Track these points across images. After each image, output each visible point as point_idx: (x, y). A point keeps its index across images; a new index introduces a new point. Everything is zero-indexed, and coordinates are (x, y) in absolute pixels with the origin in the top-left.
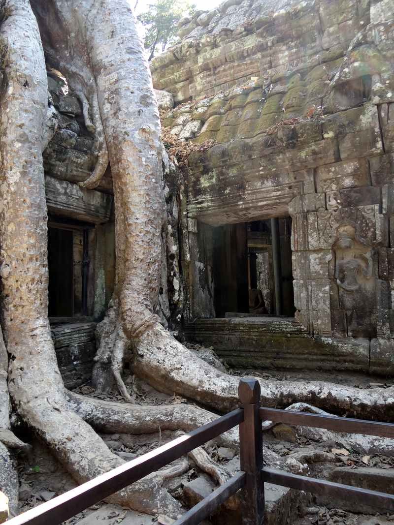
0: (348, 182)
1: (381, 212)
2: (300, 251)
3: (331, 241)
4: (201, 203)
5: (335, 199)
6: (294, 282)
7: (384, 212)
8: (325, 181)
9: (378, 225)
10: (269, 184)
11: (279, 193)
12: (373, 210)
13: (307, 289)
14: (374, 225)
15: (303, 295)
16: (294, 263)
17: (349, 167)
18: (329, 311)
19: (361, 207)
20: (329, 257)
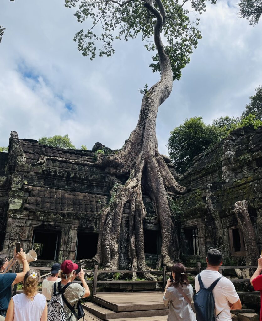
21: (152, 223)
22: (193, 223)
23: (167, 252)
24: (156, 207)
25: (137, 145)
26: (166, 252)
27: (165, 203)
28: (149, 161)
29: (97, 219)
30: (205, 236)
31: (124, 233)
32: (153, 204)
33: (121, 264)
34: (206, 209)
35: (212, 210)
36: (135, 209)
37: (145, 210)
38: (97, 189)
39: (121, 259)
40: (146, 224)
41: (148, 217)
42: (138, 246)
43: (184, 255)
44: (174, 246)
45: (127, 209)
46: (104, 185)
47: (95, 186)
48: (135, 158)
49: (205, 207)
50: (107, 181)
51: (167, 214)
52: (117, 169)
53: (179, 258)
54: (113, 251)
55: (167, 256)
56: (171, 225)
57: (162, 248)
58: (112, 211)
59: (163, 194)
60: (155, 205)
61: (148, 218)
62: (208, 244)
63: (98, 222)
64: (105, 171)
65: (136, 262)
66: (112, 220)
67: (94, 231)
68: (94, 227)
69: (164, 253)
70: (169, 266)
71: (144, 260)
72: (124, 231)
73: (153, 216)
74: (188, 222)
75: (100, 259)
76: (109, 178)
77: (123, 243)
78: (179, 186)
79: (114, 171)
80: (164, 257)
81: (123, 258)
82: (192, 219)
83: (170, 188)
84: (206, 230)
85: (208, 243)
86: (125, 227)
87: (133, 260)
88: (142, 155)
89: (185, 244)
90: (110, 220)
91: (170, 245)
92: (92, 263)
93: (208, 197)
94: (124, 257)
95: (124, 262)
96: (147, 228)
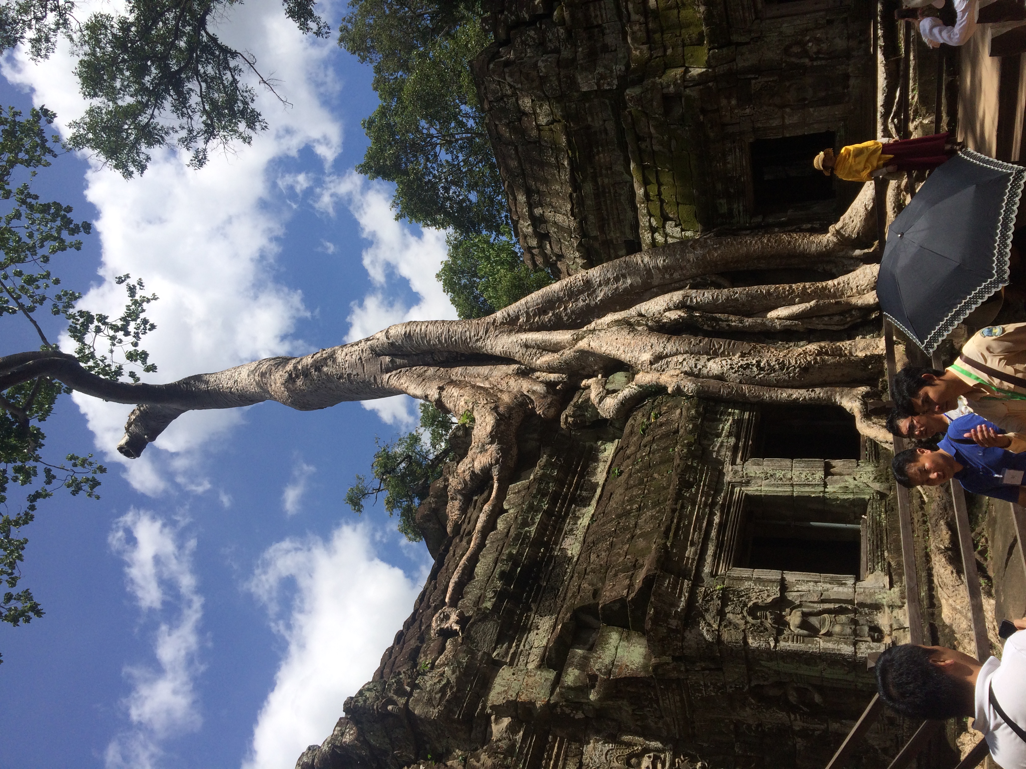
0: (734, 102)
1: (757, 78)
2: (783, 131)
3: (776, 110)
4: (739, 212)
5: (745, 109)
8: (731, 117)
9: (766, 79)
10: (729, 158)
11: (737, 150)
12: (756, 84)
13: (812, 124)
14: (766, 82)
15: (816, 126)
16: (792, 135)
17: (724, 102)
18: (828, 107)
19: (753, 92)
20: (788, 110)
38: (592, 474)
69: (832, 238)
75: (853, 386)
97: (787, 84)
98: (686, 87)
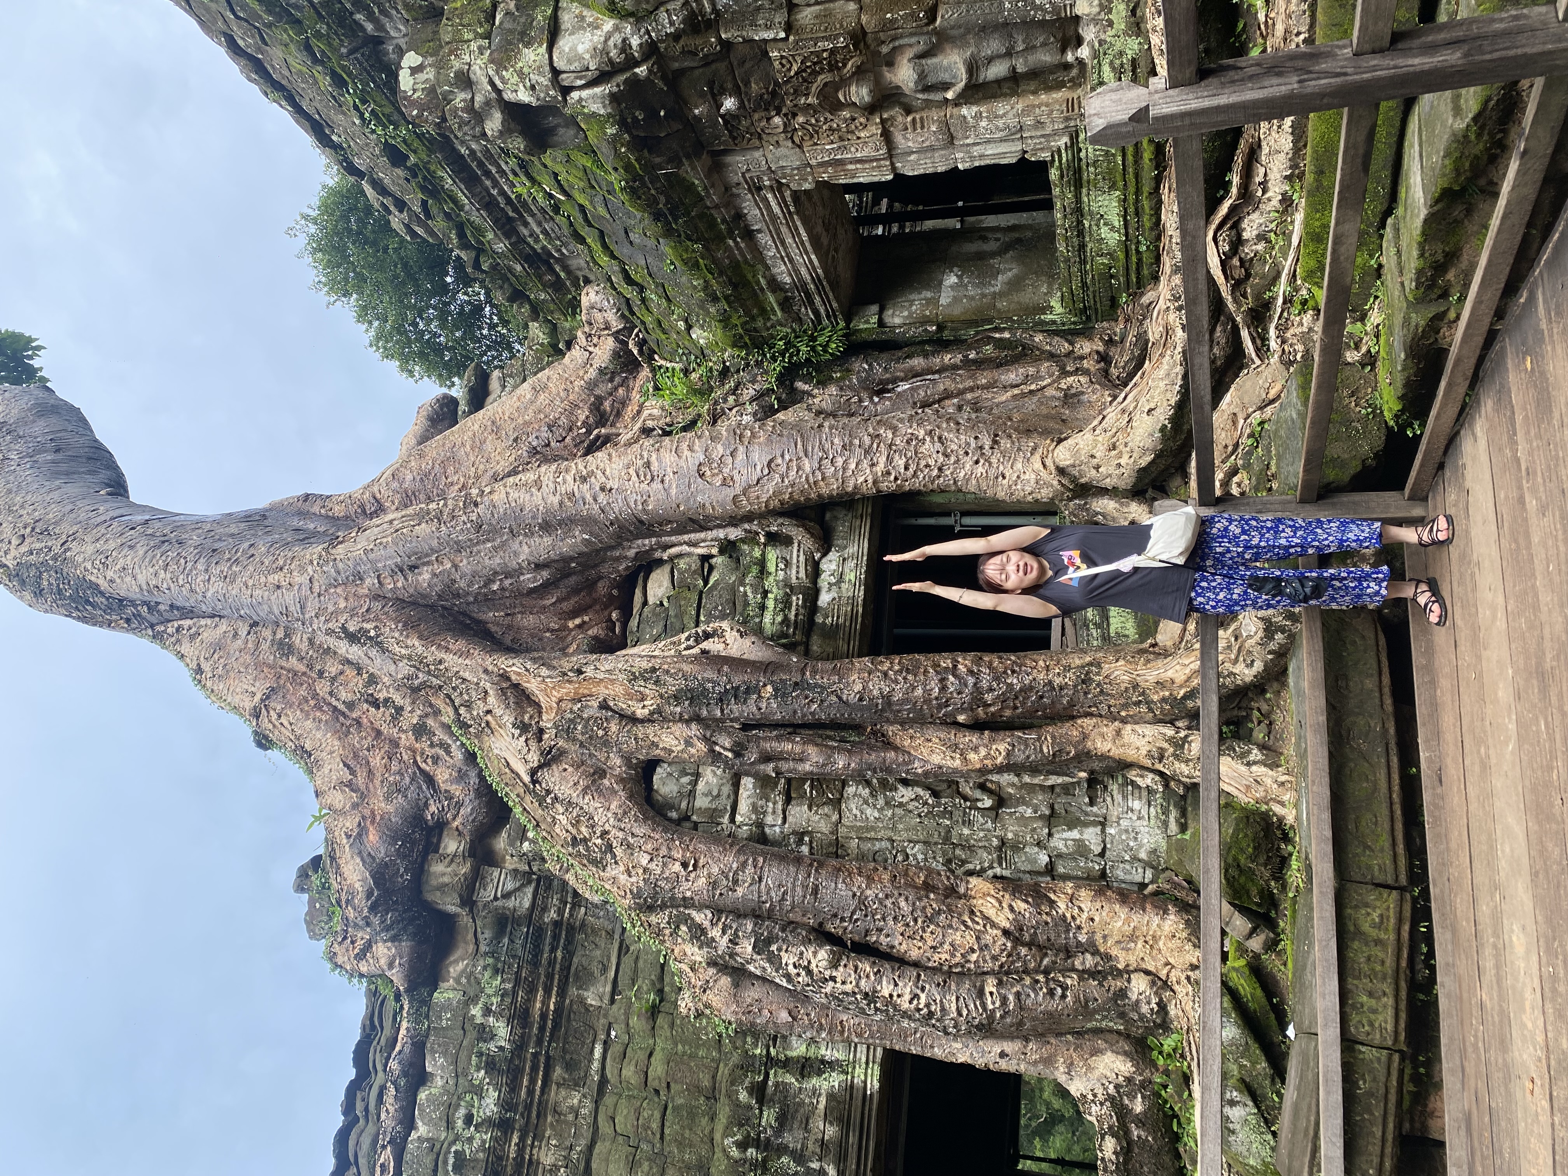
0: (729, 104)
2: (892, 164)
3: (862, 120)
5: (769, 119)
6: (960, 166)
7: (782, 35)
8: (734, 138)
13: (976, 144)
14: (818, 54)
15: (988, 149)
16: (922, 171)
20: (896, 112)
21: (815, 571)
22: (784, 229)
23: (1034, 449)
24: (692, 536)
25: (293, 661)
26: (1038, 465)
27: (648, 465)
28: (368, 581)
29: (770, 1062)
30: (871, 109)
31: (889, 813)
32: (680, 556)
33: (1143, 855)
34: (614, 98)
35: (617, 38)
36: (688, 722)
37: (707, 636)
38: (585, 978)
39: (1097, 850)
40: (819, 619)
41: (763, 607)
42: (986, 705)
43: (1055, 303)
44: (986, 387)
45: (701, 786)
46: (557, 924)
47: (562, 994)
48: (373, 680)
49: (597, 108)
50: (527, 904)
51: (732, 454)
52: (441, 826)
53: (1085, 347)
54: (1027, 937)
55: (1063, 455)
56: (819, 413)
57: (1001, 495)
58: (698, 934)
59: (584, 479)
60: (680, 544)
61: (770, 604)
62: (946, 77)
63: (798, 1049)
64: (456, 915)
65: (1118, 733)
66: (769, 941)
67: (874, 1084)
68: (835, 1080)
69: (1044, 474)
70: (1149, 443)
71: (1099, 665)
72: (871, 813)
73: (762, 563)
74: (782, 273)
75: (1096, 1052)
76: (510, 886)
77: (969, 823)
78: (589, 336)
79: (451, 845)
80: (1074, 480)
81: (1091, 836)
82: (749, 235)
83: (596, 407)
84: (810, 100)
85: (931, 80)
86: (837, 803)
87: (1103, 757)
88: (330, 632)
89: (972, 291)
90: (774, 960)
91: (973, 425)
92: (1135, 1133)
93: (502, 78)
94: (1086, 825)
95: (1124, 823)
96: (853, 617)
97: (885, 49)
98: (566, 91)
